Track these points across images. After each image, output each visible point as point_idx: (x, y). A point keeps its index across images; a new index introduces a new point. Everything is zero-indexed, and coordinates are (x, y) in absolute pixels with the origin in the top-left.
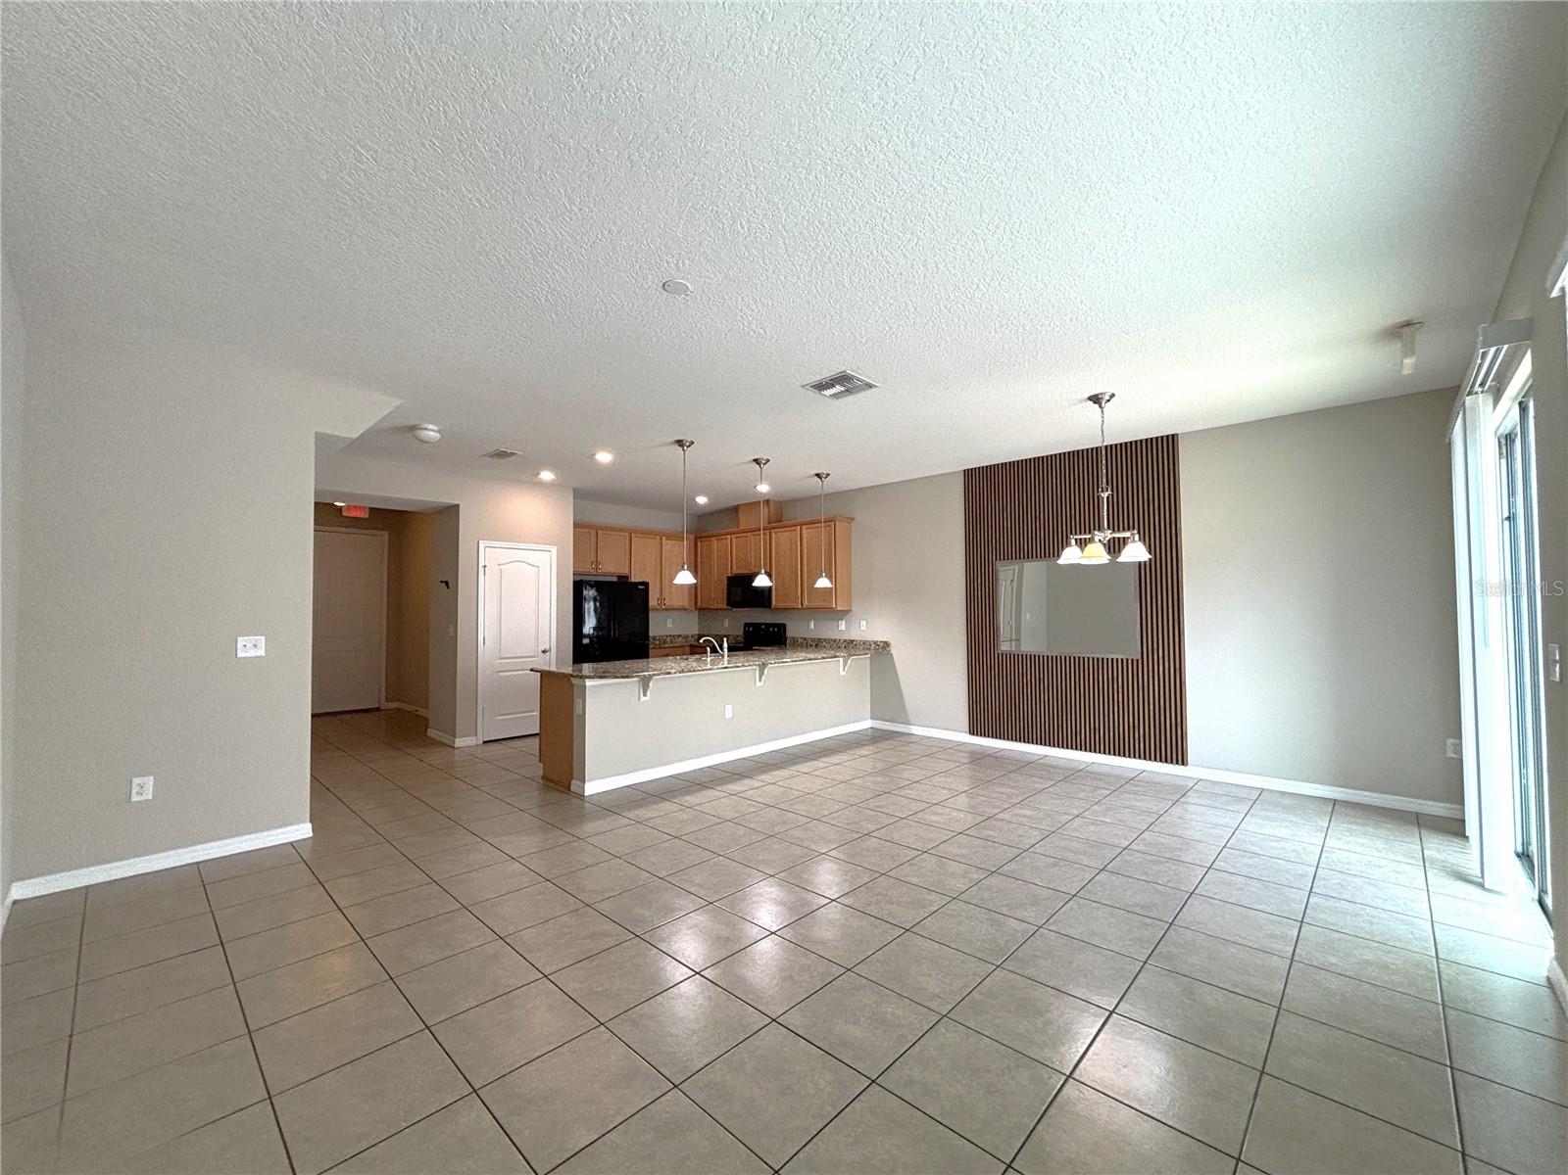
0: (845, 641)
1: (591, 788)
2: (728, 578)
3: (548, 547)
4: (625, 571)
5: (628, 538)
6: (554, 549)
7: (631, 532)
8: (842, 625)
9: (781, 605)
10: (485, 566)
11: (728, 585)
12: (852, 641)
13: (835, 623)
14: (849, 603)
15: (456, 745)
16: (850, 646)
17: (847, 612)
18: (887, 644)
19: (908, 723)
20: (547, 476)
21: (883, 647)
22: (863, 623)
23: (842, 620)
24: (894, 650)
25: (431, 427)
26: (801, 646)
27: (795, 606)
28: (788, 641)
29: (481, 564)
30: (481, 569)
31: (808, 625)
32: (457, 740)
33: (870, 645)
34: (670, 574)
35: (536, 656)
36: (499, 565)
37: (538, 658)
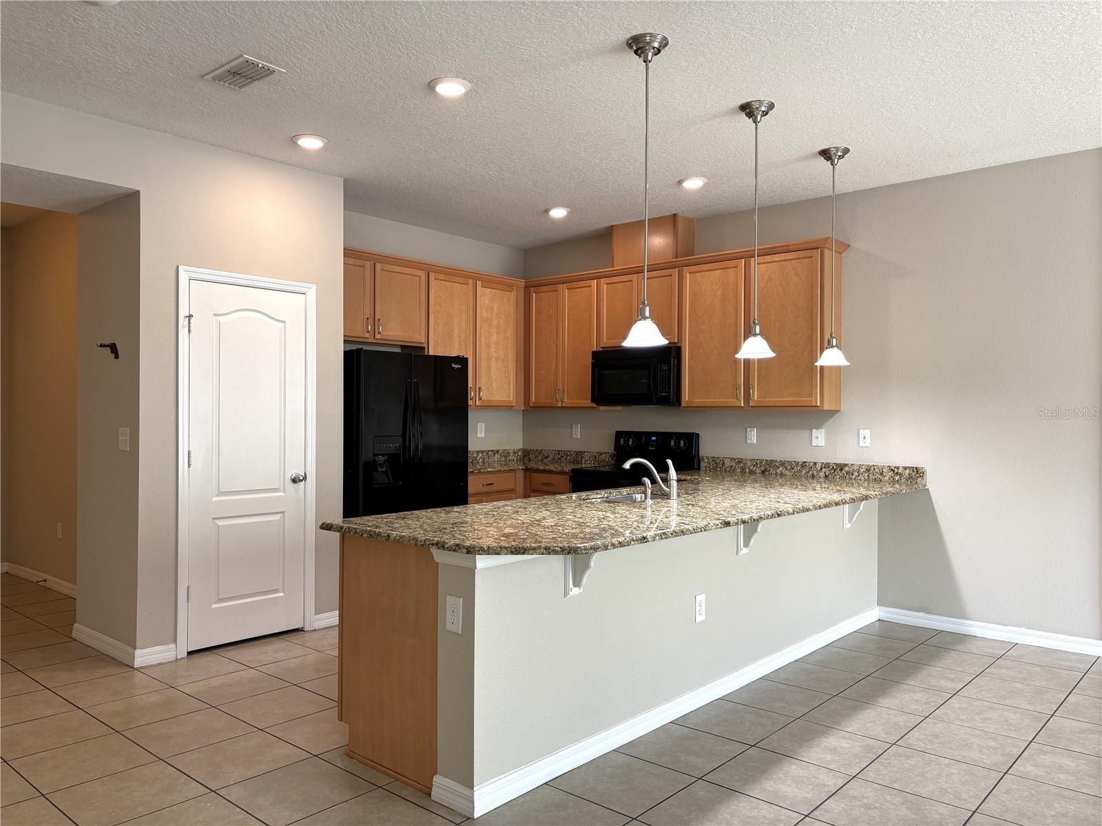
0: (827, 465)
2: (593, 352)
3: (301, 286)
4: (417, 338)
5: (424, 278)
6: (312, 292)
7: (429, 270)
8: (820, 437)
9: (698, 401)
10: (190, 316)
11: (594, 365)
12: (841, 467)
13: (807, 432)
14: (838, 400)
15: (137, 663)
16: (837, 473)
17: (832, 413)
18: (917, 474)
19: (963, 615)
20: (310, 143)
21: (910, 477)
22: (865, 433)
23: (818, 428)
24: (934, 484)
26: (731, 472)
27: (731, 401)
28: (703, 465)
29: (183, 312)
30: (183, 322)
31: (746, 437)
32: (138, 652)
33: (882, 474)
34: (488, 346)
35: (282, 489)
36: (215, 315)
37: (284, 492)
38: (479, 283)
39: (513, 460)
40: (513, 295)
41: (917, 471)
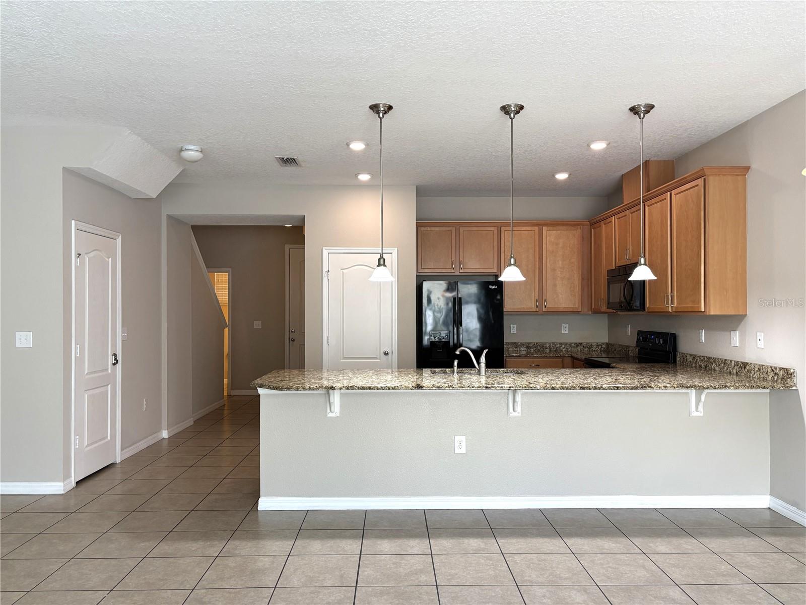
0: (737, 363)
1: (265, 504)
2: (608, 272)
3: (389, 249)
6: (395, 252)
7: (500, 225)
8: (736, 338)
10: (328, 271)
11: (608, 281)
12: (745, 365)
13: (728, 334)
14: (745, 305)
18: (787, 375)
20: (364, 177)
21: (785, 378)
23: (735, 330)
25: (192, 147)
27: (665, 309)
29: (325, 269)
30: (325, 275)
31: (699, 338)
33: (767, 373)
34: (554, 270)
35: (378, 357)
36: (341, 269)
37: (380, 359)
38: (545, 229)
39: (597, 351)
40: (578, 232)
41: (787, 373)
